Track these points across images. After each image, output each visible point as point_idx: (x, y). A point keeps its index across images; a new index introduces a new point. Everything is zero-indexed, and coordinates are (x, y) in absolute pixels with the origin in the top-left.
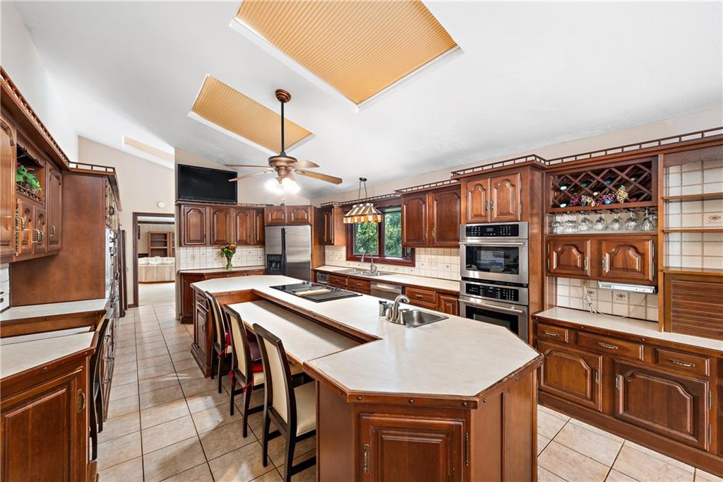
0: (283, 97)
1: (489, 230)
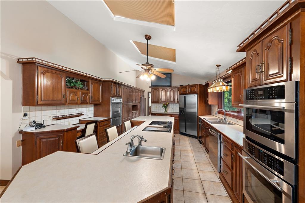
0: (148, 38)
1: (260, 93)
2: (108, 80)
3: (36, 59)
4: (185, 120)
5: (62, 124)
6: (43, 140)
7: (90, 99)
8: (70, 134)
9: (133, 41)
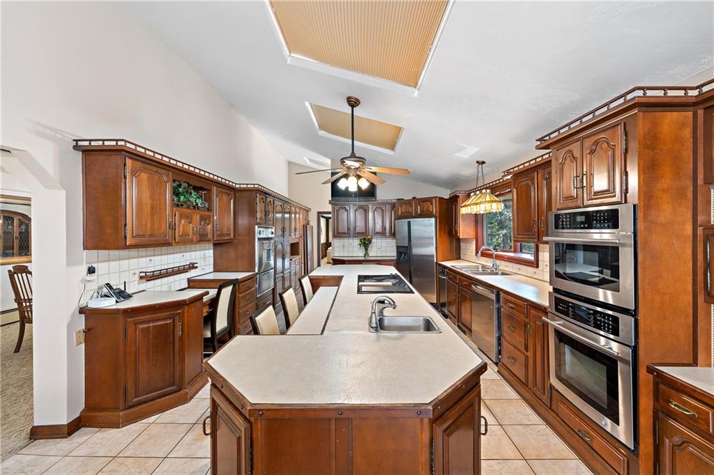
0: (353, 103)
1: (580, 219)
2: (249, 186)
3: (126, 141)
4: (410, 272)
5: (157, 289)
6: (141, 326)
7: (213, 230)
8: (193, 309)
9: (311, 104)
